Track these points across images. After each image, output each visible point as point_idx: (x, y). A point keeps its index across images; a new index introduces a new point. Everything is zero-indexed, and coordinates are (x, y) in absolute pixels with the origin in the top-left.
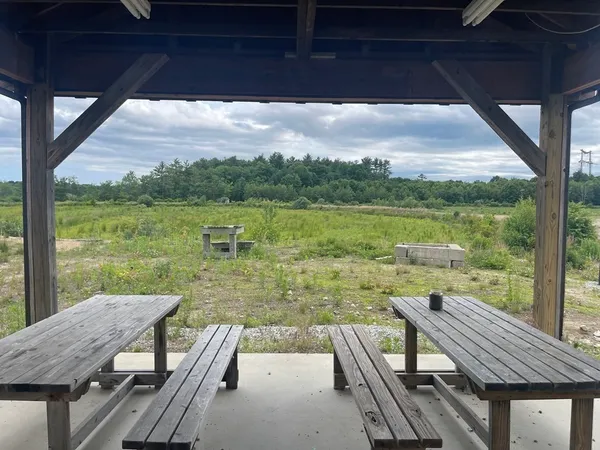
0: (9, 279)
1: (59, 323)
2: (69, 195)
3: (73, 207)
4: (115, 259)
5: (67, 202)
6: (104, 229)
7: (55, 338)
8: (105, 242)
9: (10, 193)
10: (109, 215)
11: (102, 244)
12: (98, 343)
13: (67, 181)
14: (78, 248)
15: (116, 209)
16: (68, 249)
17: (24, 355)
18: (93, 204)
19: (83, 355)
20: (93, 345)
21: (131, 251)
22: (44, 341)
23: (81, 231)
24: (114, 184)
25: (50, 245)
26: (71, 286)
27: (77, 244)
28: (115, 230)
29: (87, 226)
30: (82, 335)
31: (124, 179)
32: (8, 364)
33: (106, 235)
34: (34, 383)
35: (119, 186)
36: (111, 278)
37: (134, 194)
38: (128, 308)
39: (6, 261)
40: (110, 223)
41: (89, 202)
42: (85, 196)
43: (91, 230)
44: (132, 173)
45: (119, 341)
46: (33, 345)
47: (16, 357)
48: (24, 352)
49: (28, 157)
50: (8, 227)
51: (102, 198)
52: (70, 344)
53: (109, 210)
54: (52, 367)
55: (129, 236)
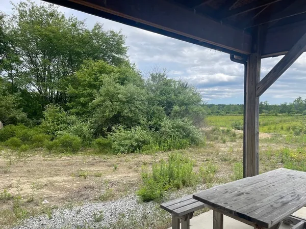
0: (235, 150)
1: (261, 181)
2: (264, 110)
3: (266, 116)
4: (289, 146)
5: (263, 114)
6: (282, 128)
7: (259, 190)
8: (283, 135)
9: (238, 110)
10: (285, 121)
11: (281, 137)
12: (284, 200)
13: (263, 104)
14: (268, 138)
15: (290, 118)
16: (263, 138)
17: (242, 195)
18: (276, 115)
19: (275, 205)
20: (281, 200)
21: (299, 142)
22: (253, 190)
23: (269, 129)
24: (288, 104)
25: (256, 136)
26: (265, 158)
27: (268, 136)
28: (288, 129)
29: (273, 127)
30: (274, 191)
31: (295, 101)
32: (235, 198)
33: (283, 132)
34: (248, 215)
35: (291, 105)
36: (287, 157)
37: (300, 110)
38: (303, 180)
39: (235, 141)
40: (286, 125)
41: (274, 114)
42: (272, 111)
43: (275, 129)
44: (300, 98)
45: (298, 202)
46: (247, 191)
47: (239, 195)
48: (243, 194)
49: (247, 92)
50: (236, 125)
51: (281, 112)
52: (267, 195)
53: (284, 118)
54: (257, 208)
55: (297, 134)
